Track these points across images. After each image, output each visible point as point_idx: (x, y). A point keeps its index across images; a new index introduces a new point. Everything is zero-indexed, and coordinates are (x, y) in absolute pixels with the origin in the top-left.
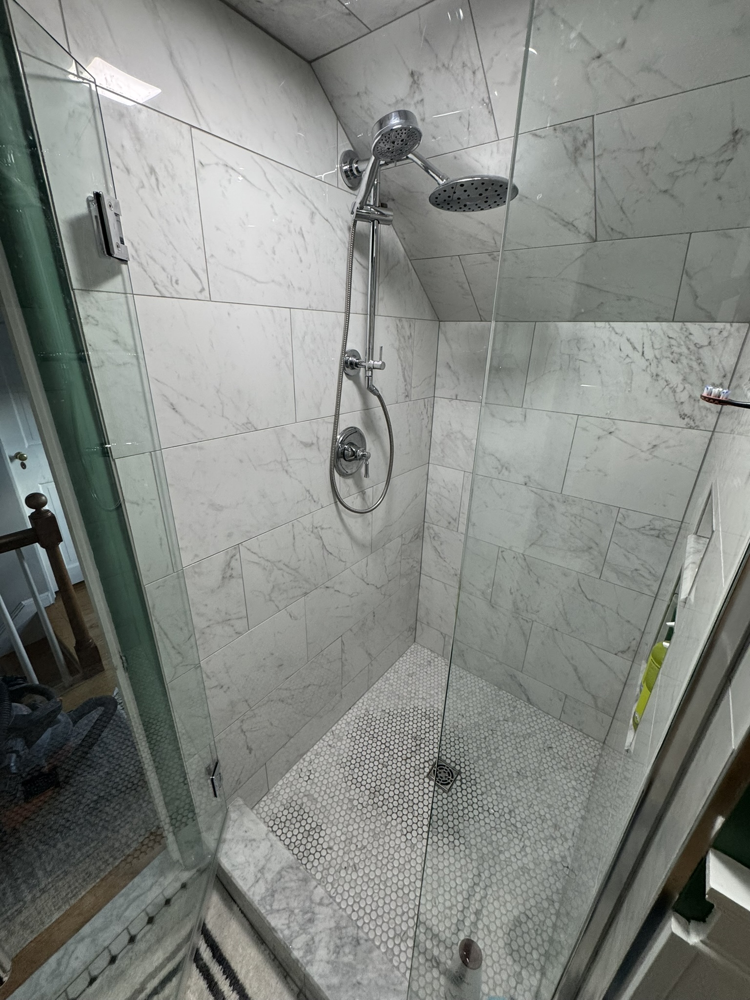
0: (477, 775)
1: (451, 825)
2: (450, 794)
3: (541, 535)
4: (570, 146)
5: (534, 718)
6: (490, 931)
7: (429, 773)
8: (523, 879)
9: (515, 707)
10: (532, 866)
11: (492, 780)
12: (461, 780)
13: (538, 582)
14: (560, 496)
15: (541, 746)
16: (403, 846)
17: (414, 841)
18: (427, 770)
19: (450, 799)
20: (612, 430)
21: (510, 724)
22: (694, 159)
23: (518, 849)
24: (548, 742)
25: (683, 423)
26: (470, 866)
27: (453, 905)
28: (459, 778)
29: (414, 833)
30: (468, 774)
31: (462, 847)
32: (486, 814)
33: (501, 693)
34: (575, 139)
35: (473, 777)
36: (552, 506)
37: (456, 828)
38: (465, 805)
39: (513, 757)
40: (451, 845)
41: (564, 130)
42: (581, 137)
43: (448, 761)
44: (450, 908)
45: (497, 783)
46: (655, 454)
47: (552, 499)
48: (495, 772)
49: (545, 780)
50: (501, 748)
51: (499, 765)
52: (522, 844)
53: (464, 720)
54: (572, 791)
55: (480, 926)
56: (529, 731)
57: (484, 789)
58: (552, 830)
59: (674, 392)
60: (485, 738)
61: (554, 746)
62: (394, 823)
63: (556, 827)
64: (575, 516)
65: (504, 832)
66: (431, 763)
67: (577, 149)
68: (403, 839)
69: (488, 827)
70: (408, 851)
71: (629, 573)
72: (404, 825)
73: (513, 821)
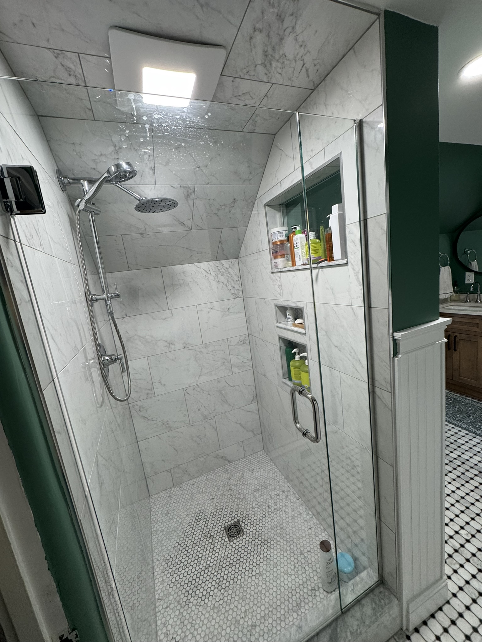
0: (245, 512)
1: (260, 542)
2: (245, 533)
3: (202, 369)
4: (186, 194)
5: (237, 466)
6: (310, 551)
7: (229, 540)
8: (297, 521)
9: (227, 470)
10: (293, 513)
11: (251, 506)
12: (242, 522)
13: (209, 394)
14: (202, 346)
15: (250, 473)
16: (257, 581)
17: (258, 571)
18: (227, 540)
19: (248, 535)
20: (212, 307)
21: (232, 478)
22: (224, 205)
23: (284, 515)
24: (251, 469)
25: (233, 297)
26: (282, 544)
27: (294, 565)
28: (241, 523)
29: (254, 569)
30: (241, 516)
31: (272, 543)
32: (264, 520)
33: (216, 471)
34: (188, 191)
35: (244, 515)
36: (201, 352)
37: (263, 541)
38: (254, 528)
39: (247, 488)
40: (269, 548)
41: (184, 188)
42: (190, 191)
43: (229, 523)
44: (295, 567)
45: (254, 505)
46: (230, 311)
47: (200, 349)
48: (249, 502)
49: (264, 482)
50: (240, 491)
51: (247, 498)
52: (283, 511)
53: (215, 500)
54: (274, 475)
55: (306, 555)
56: (241, 473)
57: (253, 513)
58: (284, 494)
59: (227, 286)
60: (231, 495)
61: (253, 468)
62: (243, 580)
63: (283, 492)
64: (212, 351)
65: (275, 516)
66: (225, 535)
67: (188, 195)
68: (253, 578)
69: (270, 523)
70: (261, 578)
71: (241, 365)
72: (247, 573)
73: (273, 509)
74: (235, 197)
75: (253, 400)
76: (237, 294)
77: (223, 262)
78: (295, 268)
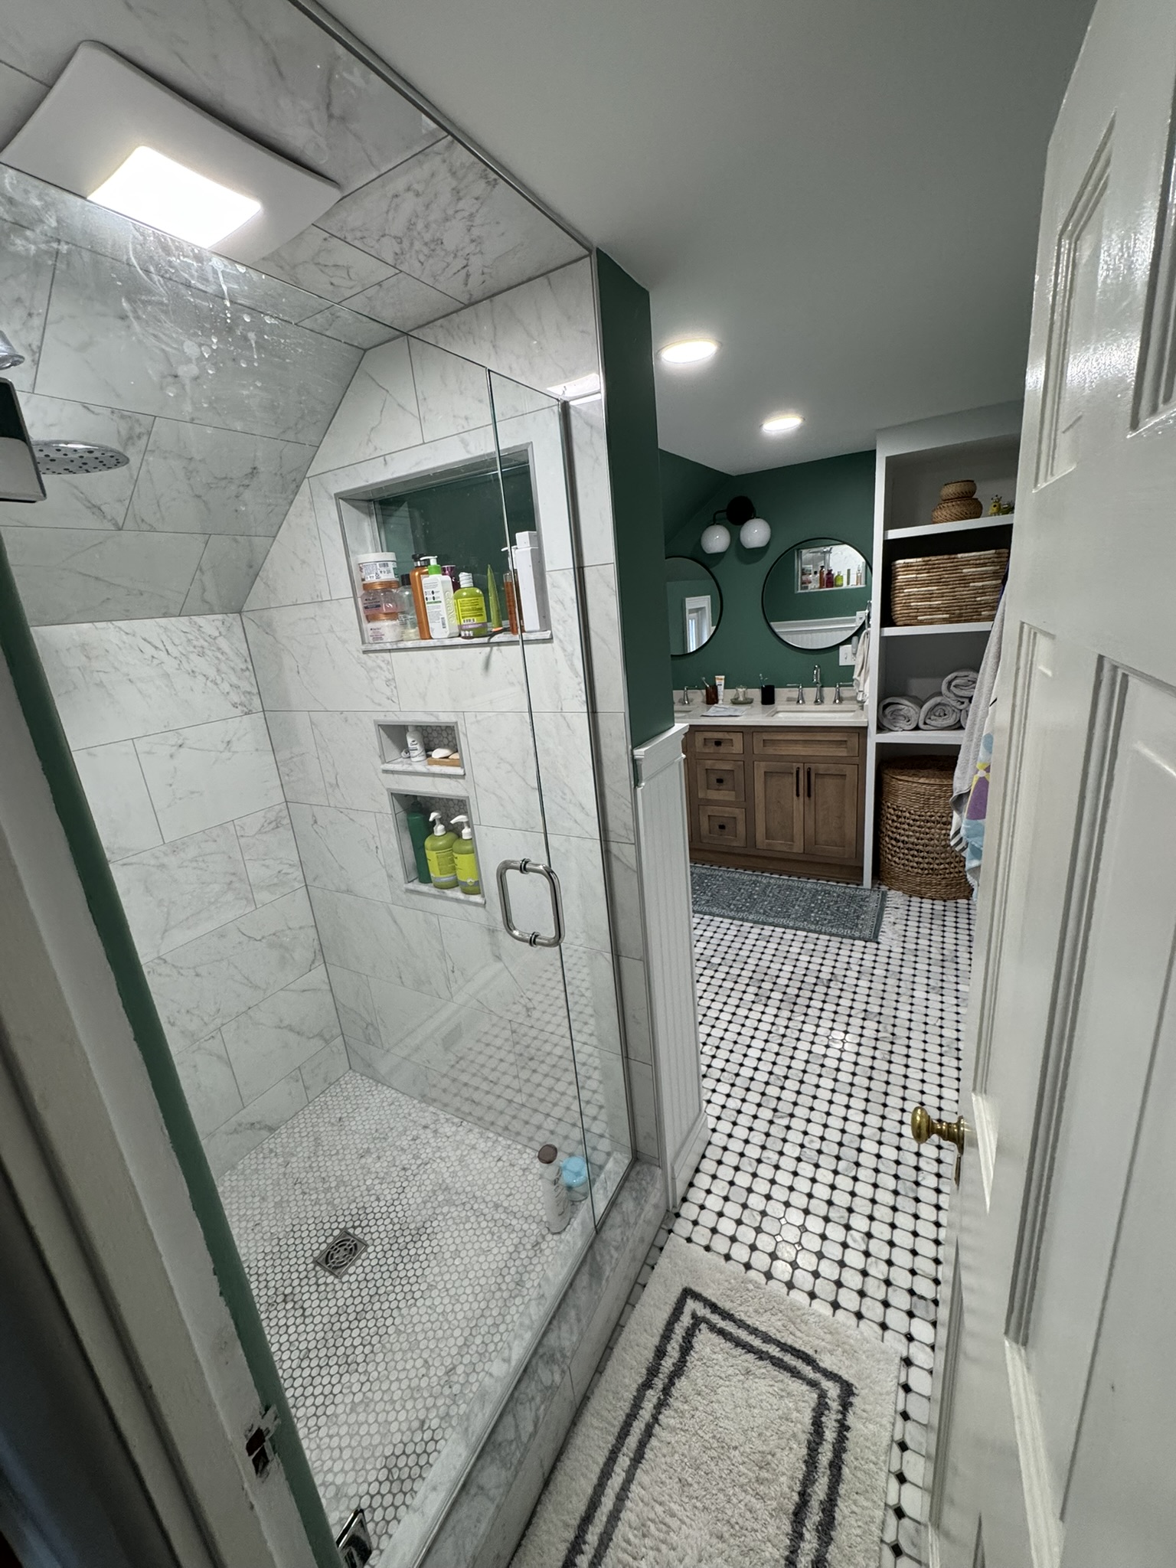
0: (353, 1206)
1: (408, 1239)
2: (369, 1242)
3: (168, 913)
4: (124, 433)
5: (297, 1130)
6: (511, 1194)
7: (337, 1277)
8: (470, 1161)
9: (271, 1151)
10: (459, 1152)
11: (364, 1188)
12: (354, 1227)
13: (197, 975)
14: (163, 848)
15: (335, 1128)
16: (428, 1302)
17: (424, 1287)
18: (331, 1279)
19: (378, 1242)
20: (180, 742)
21: (294, 1159)
22: (226, 478)
23: (442, 1165)
24: (333, 1121)
25: (238, 711)
26: (455, 1214)
27: (490, 1232)
28: (351, 1231)
29: (415, 1288)
30: (348, 1218)
31: (435, 1224)
32: (402, 1196)
33: (240, 1167)
34: (131, 428)
35: (354, 1212)
36: (162, 866)
37: (413, 1232)
38: (387, 1221)
39: (340, 1161)
40: (432, 1236)
41: (122, 417)
42: (138, 430)
43: (324, 1247)
44: (493, 1234)
45: (369, 1182)
46: (233, 749)
47: (157, 858)
48: (355, 1183)
49: (377, 1131)
50: (324, 1175)
51: (346, 1179)
52: (438, 1160)
53: (265, 1223)
54: (393, 1107)
55: (506, 1204)
56: (312, 1139)
57: (373, 1198)
58: (428, 1131)
59: (216, 684)
60: (304, 1193)
61: (339, 1116)
62: (398, 1321)
63: (425, 1127)
64: (194, 860)
65: (425, 1177)
66: (321, 1273)
67: (130, 438)
68: (420, 1303)
69: (417, 1195)
70: (435, 1293)
71: (276, 881)
72: (402, 1304)
73: (414, 1167)
74: (257, 464)
75: (313, 962)
76: (247, 703)
77: (200, 620)
78: (424, 643)
